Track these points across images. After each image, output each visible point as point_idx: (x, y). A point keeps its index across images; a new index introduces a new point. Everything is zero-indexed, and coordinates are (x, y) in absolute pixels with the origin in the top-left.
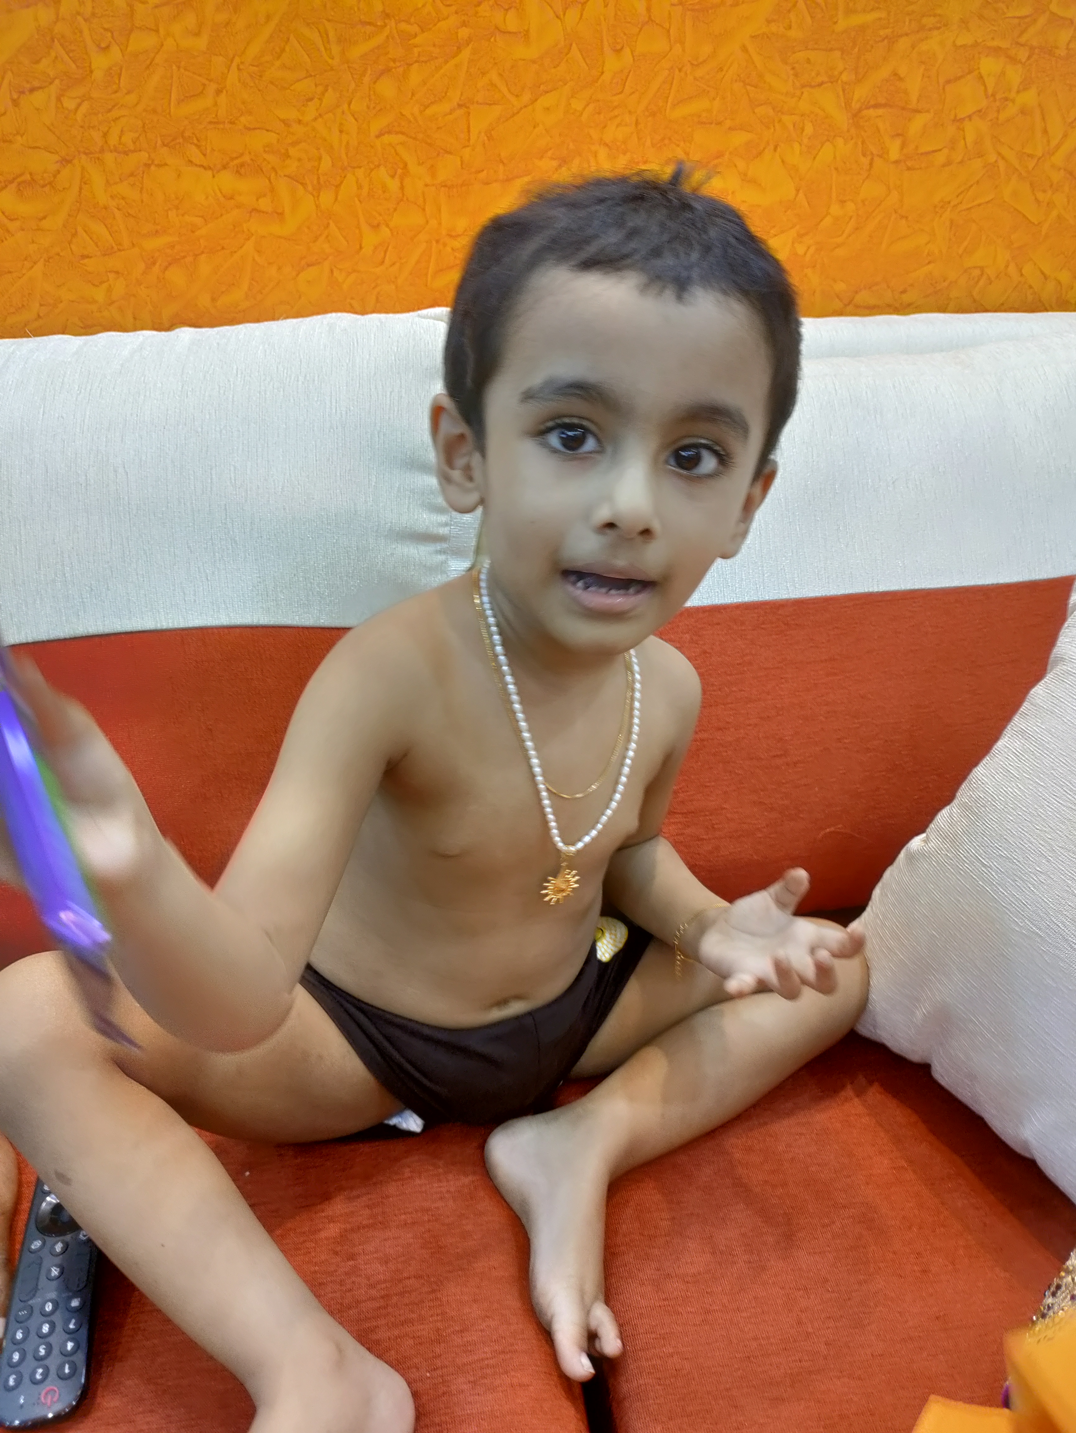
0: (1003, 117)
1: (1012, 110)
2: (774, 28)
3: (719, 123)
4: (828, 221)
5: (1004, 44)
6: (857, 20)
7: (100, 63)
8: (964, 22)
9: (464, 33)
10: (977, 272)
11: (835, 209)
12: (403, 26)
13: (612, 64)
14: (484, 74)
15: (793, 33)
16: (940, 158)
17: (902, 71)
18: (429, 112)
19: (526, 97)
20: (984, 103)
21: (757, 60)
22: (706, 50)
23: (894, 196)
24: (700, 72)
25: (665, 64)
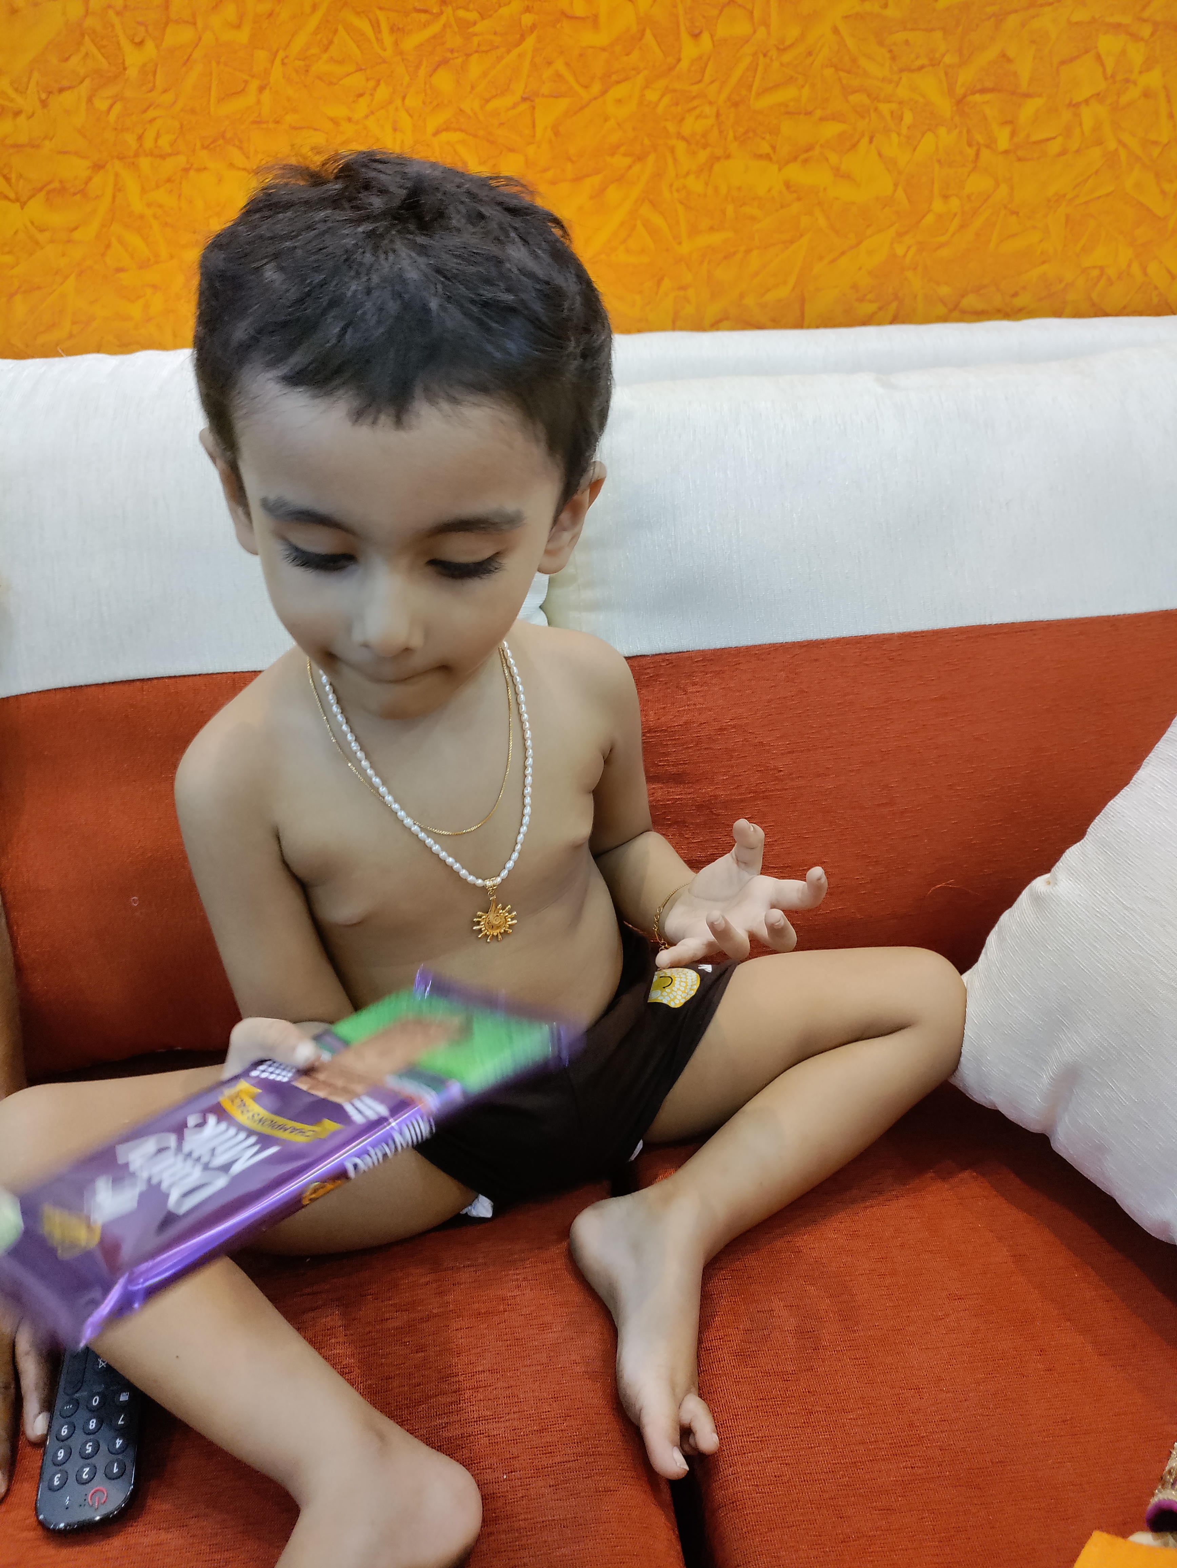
0: (1124, 99)
1: (1133, 93)
2: (868, 7)
3: (809, 113)
4: (930, 219)
5: (1125, 20)
7: (134, 59)
9: (527, 19)
10: (1095, 273)
11: (938, 205)
12: (461, 13)
14: (549, 63)
15: (890, 12)
16: (1054, 147)
17: (1011, 53)
18: (490, 106)
19: (596, 88)
20: (1102, 86)
21: (850, 42)
22: (793, 32)
23: (1004, 190)
24: (787, 57)
25: (748, 49)
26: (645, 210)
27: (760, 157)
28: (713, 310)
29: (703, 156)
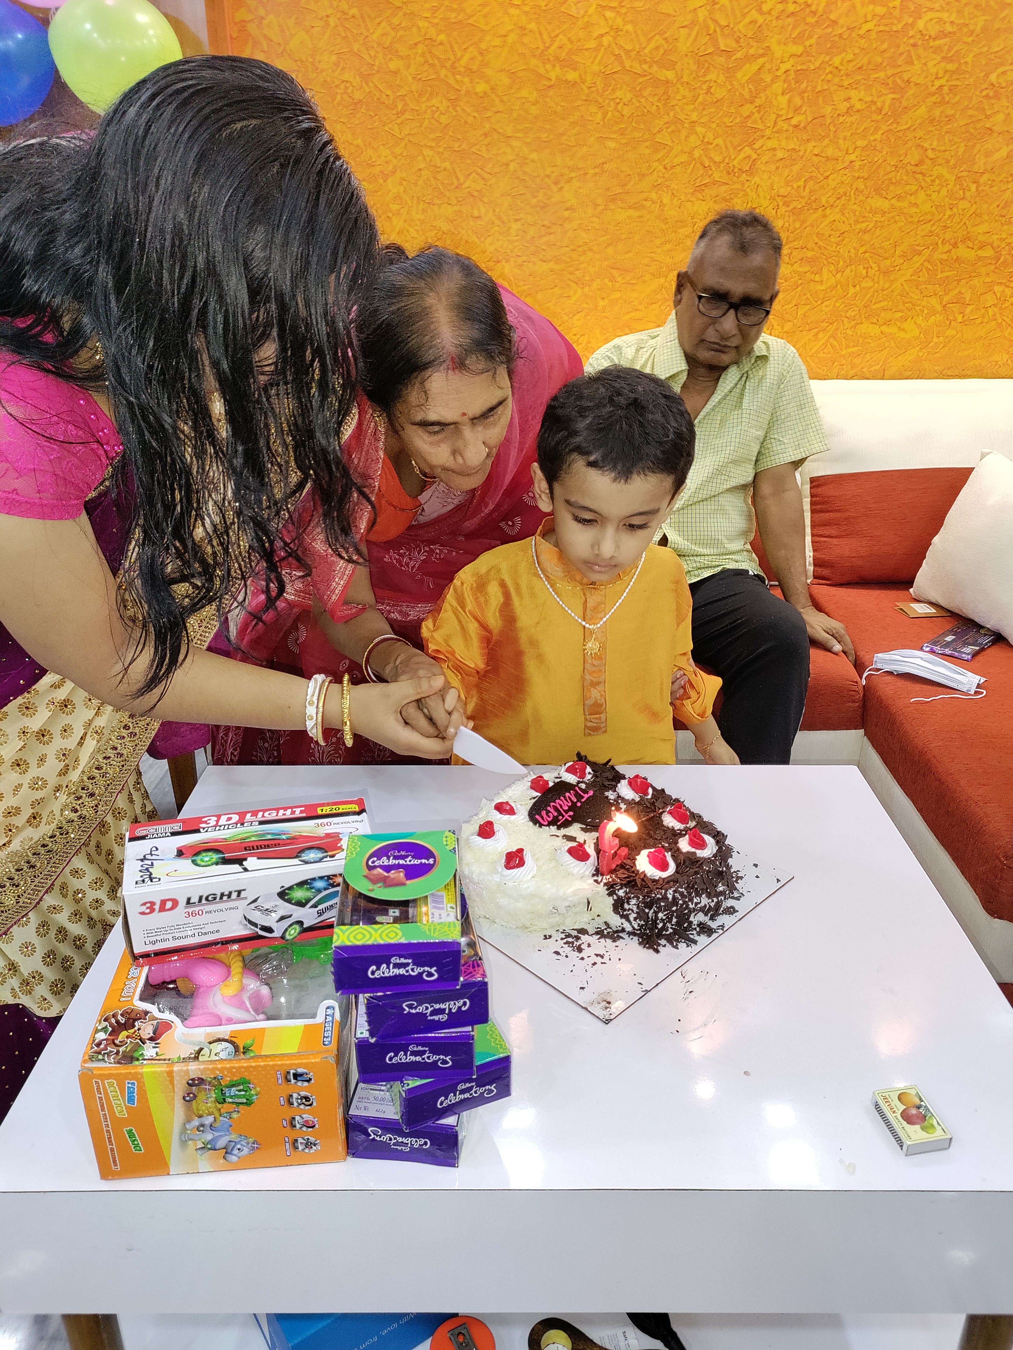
0: (1004, 307)
1: (1007, 304)
2: (913, 277)
3: (891, 310)
4: (932, 344)
5: (1004, 281)
6: (945, 274)
8: (988, 274)
9: (800, 282)
10: (994, 363)
11: (935, 340)
13: (852, 290)
15: (920, 279)
16: (979, 321)
17: (963, 291)
19: (819, 303)
20: (996, 302)
21: (907, 288)
22: (887, 285)
23: (960, 334)
24: (884, 293)
25: (872, 290)
26: (831, 340)
27: (872, 323)
28: (852, 373)
29: (853, 323)
